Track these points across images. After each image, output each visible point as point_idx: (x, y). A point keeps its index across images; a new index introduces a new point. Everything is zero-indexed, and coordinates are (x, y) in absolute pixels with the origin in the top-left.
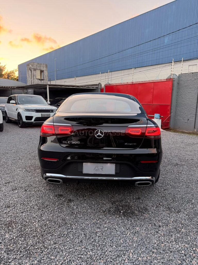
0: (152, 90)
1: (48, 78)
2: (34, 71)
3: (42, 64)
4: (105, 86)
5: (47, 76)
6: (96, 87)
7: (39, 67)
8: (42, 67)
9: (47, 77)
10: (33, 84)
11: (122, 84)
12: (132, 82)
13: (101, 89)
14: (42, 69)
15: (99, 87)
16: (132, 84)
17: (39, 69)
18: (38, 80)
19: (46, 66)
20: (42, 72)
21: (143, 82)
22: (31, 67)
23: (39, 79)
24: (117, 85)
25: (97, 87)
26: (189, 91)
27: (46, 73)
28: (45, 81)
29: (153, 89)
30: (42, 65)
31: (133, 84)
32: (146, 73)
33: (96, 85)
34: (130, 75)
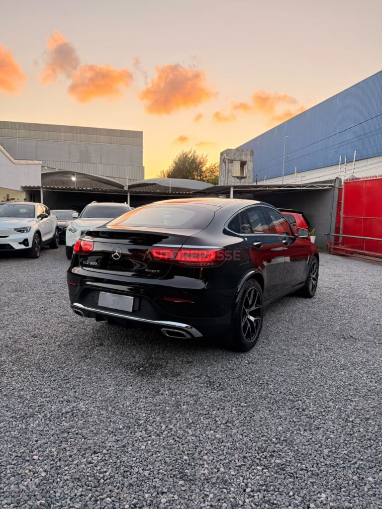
1: (254, 174)
2: (229, 164)
3: (245, 150)
4: (345, 183)
5: (251, 171)
6: (330, 185)
7: (238, 156)
8: (244, 156)
9: (252, 173)
10: (226, 185)
11: (377, 178)
13: (339, 189)
14: (244, 159)
15: (337, 185)
17: (238, 159)
18: (236, 179)
19: (252, 153)
20: (243, 164)
22: (226, 157)
23: (238, 177)
24: (367, 179)
27: (249, 166)
28: (247, 180)
30: (244, 152)
33: (330, 181)
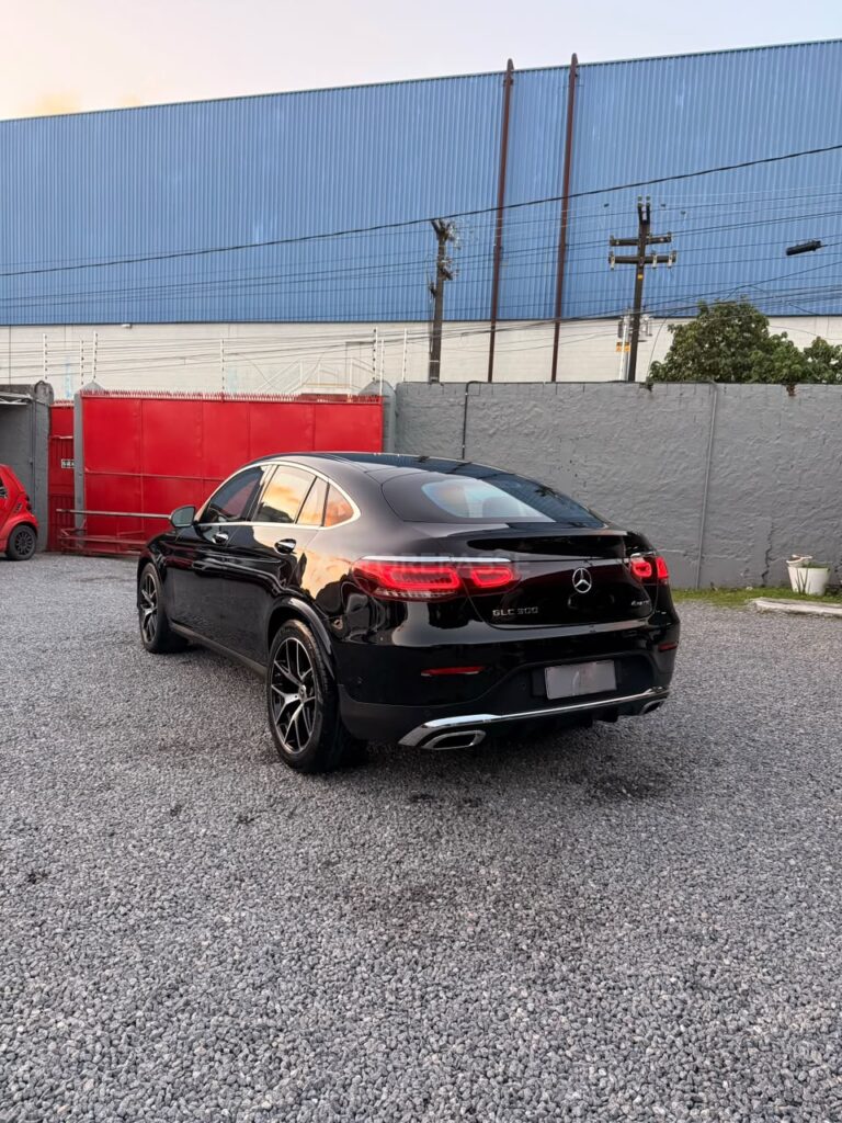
0: (308, 432)
4: (83, 398)
6: (24, 396)
12: (223, 395)
13: (50, 409)
15: (42, 399)
16: (219, 401)
21: (268, 397)
24: (146, 397)
25: (29, 396)
26: (435, 444)
29: (310, 427)
31: (224, 401)
32: (260, 361)
33: (22, 388)
34: (187, 361)
